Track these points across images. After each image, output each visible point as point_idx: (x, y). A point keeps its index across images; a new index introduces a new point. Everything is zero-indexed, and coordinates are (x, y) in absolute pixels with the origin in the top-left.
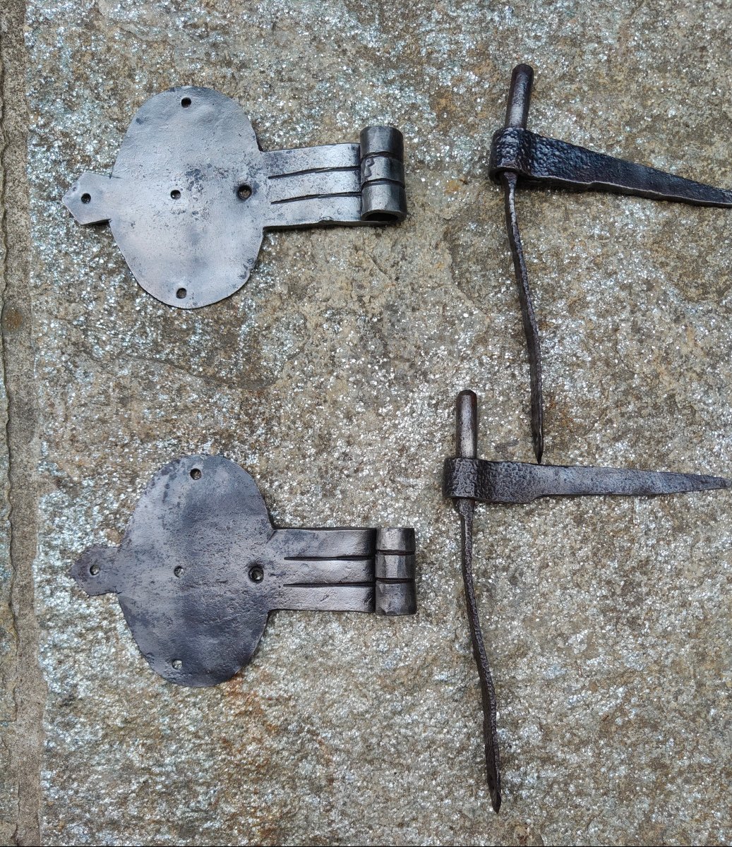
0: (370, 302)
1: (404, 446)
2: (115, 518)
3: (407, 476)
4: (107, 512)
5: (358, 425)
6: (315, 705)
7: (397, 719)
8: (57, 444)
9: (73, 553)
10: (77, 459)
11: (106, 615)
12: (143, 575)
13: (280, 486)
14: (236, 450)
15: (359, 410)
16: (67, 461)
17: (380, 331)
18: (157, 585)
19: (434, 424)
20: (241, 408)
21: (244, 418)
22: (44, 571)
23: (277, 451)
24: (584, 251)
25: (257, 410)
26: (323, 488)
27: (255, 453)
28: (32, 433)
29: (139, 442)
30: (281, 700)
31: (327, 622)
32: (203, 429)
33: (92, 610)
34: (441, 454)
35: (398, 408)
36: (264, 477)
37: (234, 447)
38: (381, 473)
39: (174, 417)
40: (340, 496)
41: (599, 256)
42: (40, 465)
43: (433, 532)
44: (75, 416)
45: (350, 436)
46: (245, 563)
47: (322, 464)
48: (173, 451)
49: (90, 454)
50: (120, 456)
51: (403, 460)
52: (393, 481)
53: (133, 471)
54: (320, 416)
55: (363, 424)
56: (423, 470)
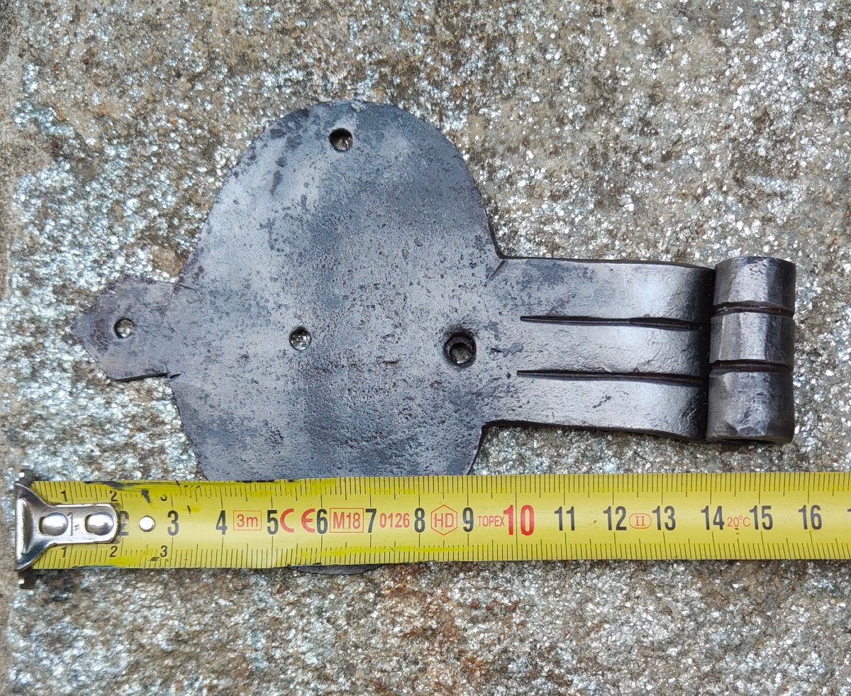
1: (766, 114)
2: (171, 226)
3: (768, 174)
4: (153, 212)
5: (675, 63)
6: (566, 623)
7: (729, 661)
8: (56, 68)
9: (80, 292)
10: (96, 100)
11: (145, 423)
12: (226, 342)
13: (510, 180)
14: (422, 99)
15: (679, 30)
16: (76, 104)
18: (253, 363)
19: (830, 69)
20: (437, 12)
21: (446, 35)
22: (20, 329)
23: (508, 105)
25: (469, 21)
26: (597, 189)
27: (460, 108)
28: (5, 44)
29: (225, 71)
30: (496, 610)
31: (595, 460)
32: (357, 50)
33: (117, 412)
34: (843, 132)
35: (760, 31)
36: (476, 158)
37: (418, 93)
38: (718, 164)
39: (300, 23)
40: (631, 207)
42: (19, 111)
43: (819, 290)
44: (95, 11)
45: (657, 85)
46: (439, 326)
47: (596, 139)
48: (294, 93)
49: (123, 92)
50: (185, 98)
51: (762, 141)
52: (740, 182)
53: (210, 131)
54: (599, 38)
55: (685, 60)
56: (803, 164)
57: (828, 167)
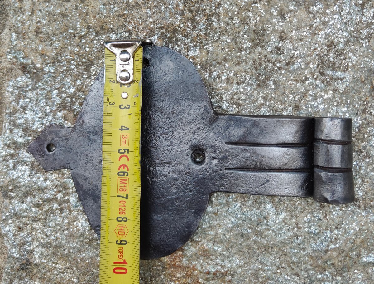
1: (332, 42)
2: (72, 101)
3: (335, 70)
4: (64, 96)
5: (291, 22)
8: (24, 35)
9: (33, 131)
10: (40, 48)
11: (61, 189)
13: (218, 76)
14: (179, 43)
15: (292, 8)
16: (32, 50)
19: (360, 22)
20: (185, 5)
21: (189, 15)
22: (9, 146)
23: (216, 44)
25: (199, 8)
26: (257, 79)
27: (196, 46)
28: (4, 25)
29: (94, 34)
30: (218, 274)
32: (151, 23)
33: (48, 183)
34: (368, 50)
35: (328, 7)
36: (204, 67)
37: (178, 40)
38: (311, 66)
39: (126, 12)
40: (273, 87)
42: (9, 53)
43: (361, 122)
44: (40, 10)
45: (282, 32)
46: (189, 146)
47: (256, 57)
49: (52, 44)
50: (78, 46)
51: (331, 55)
52: (322, 74)
53: (88, 60)
54: (256, 13)
55: (295, 20)
56: (350, 64)
57: (362, 66)
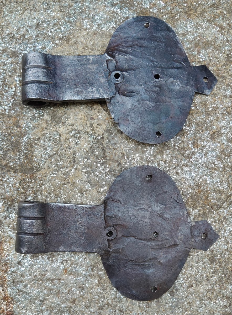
0: (97, 127)
17: (102, 144)
24: (221, 104)
41: (229, 107)
